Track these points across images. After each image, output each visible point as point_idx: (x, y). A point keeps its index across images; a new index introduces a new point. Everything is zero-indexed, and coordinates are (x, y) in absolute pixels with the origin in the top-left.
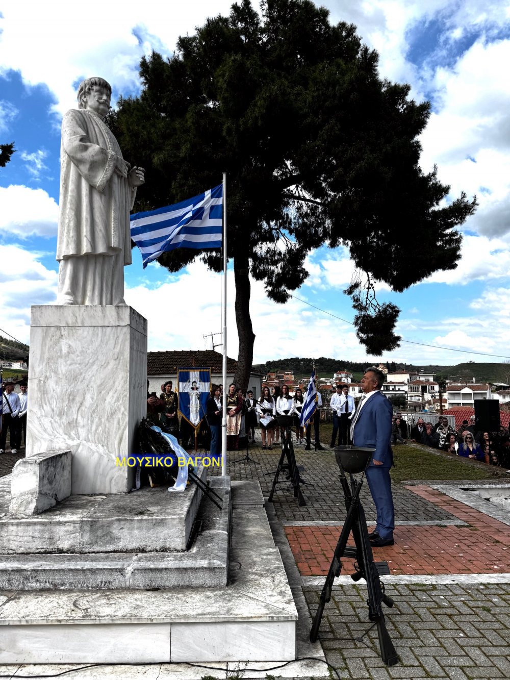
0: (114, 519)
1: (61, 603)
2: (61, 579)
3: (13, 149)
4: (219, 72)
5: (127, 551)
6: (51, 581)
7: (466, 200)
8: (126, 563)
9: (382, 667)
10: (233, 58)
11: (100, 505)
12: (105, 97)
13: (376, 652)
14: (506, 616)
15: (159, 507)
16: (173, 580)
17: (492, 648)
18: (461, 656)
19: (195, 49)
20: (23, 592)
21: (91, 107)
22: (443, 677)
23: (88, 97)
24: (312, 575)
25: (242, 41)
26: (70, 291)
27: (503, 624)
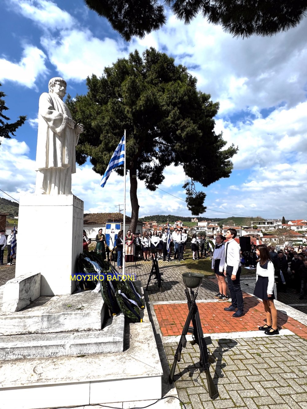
0: (61, 313)
1: (26, 370)
2: (28, 352)
3: (26, 118)
4: (123, 84)
5: (68, 332)
6: (22, 353)
7: (234, 147)
8: (66, 341)
9: (210, 401)
10: (130, 77)
11: (55, 303)
12: (63, 88)
13: (206, 389)
14: (269, 359)
15: (87, 304)
16: (92, 350)
17: (266, 382)
18: (251, 389)
19: (113, 73)
20: (5, 361)
21: (56, 93)
22: (243, 406)
23: (54, 88)
24: (168, 336)
25: (134, 70)
26: (42, 187)
27: (269, 365)
